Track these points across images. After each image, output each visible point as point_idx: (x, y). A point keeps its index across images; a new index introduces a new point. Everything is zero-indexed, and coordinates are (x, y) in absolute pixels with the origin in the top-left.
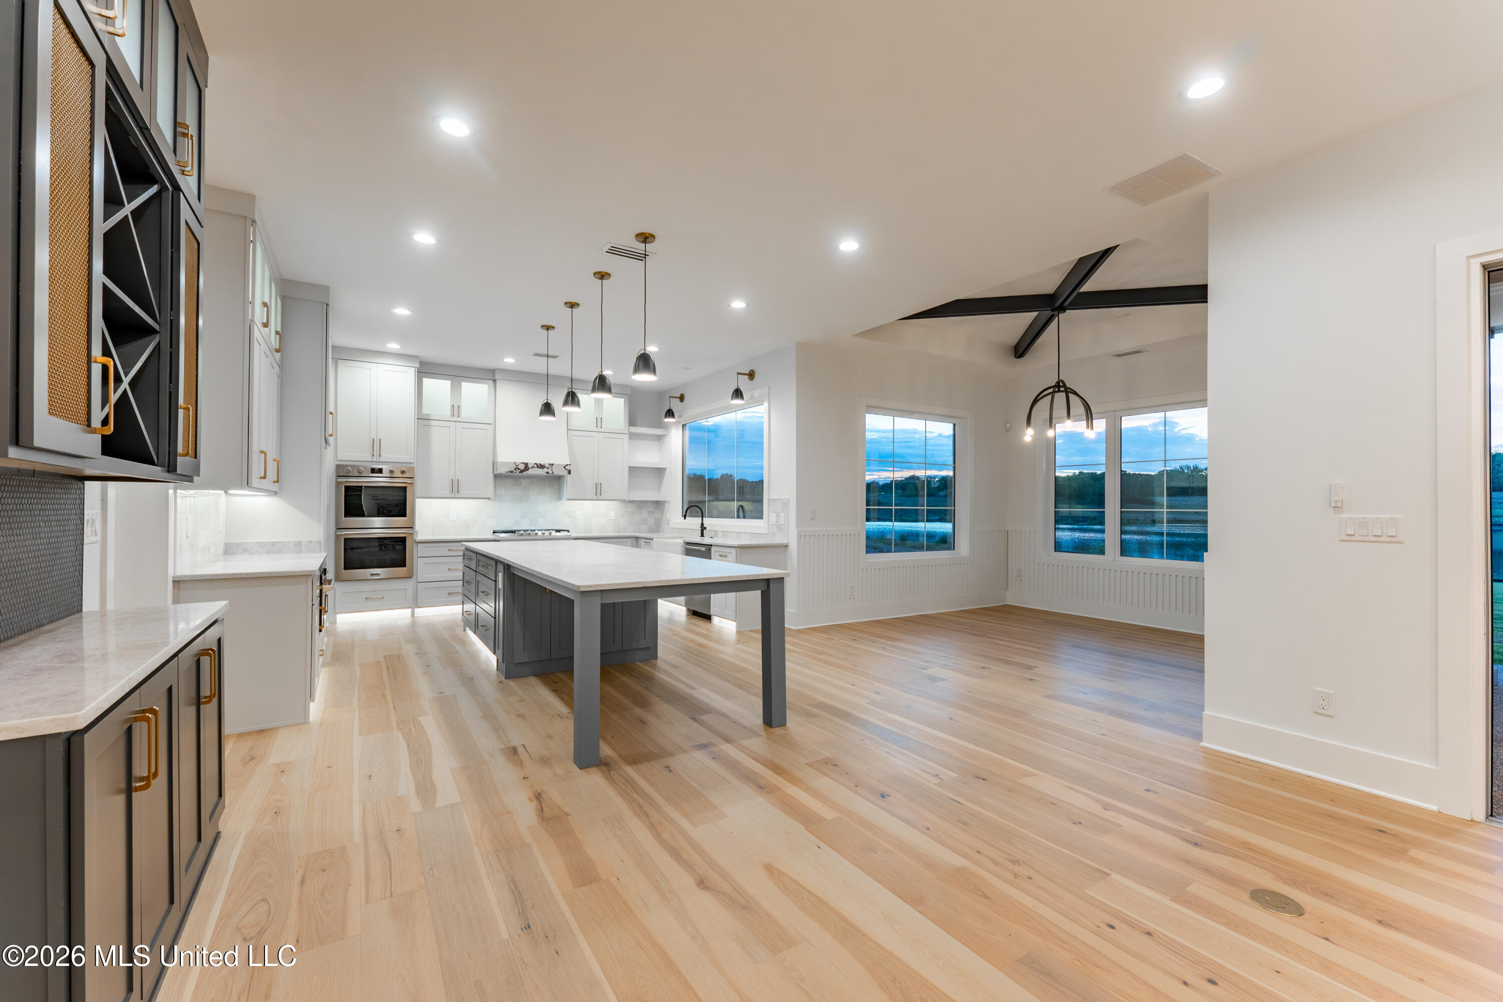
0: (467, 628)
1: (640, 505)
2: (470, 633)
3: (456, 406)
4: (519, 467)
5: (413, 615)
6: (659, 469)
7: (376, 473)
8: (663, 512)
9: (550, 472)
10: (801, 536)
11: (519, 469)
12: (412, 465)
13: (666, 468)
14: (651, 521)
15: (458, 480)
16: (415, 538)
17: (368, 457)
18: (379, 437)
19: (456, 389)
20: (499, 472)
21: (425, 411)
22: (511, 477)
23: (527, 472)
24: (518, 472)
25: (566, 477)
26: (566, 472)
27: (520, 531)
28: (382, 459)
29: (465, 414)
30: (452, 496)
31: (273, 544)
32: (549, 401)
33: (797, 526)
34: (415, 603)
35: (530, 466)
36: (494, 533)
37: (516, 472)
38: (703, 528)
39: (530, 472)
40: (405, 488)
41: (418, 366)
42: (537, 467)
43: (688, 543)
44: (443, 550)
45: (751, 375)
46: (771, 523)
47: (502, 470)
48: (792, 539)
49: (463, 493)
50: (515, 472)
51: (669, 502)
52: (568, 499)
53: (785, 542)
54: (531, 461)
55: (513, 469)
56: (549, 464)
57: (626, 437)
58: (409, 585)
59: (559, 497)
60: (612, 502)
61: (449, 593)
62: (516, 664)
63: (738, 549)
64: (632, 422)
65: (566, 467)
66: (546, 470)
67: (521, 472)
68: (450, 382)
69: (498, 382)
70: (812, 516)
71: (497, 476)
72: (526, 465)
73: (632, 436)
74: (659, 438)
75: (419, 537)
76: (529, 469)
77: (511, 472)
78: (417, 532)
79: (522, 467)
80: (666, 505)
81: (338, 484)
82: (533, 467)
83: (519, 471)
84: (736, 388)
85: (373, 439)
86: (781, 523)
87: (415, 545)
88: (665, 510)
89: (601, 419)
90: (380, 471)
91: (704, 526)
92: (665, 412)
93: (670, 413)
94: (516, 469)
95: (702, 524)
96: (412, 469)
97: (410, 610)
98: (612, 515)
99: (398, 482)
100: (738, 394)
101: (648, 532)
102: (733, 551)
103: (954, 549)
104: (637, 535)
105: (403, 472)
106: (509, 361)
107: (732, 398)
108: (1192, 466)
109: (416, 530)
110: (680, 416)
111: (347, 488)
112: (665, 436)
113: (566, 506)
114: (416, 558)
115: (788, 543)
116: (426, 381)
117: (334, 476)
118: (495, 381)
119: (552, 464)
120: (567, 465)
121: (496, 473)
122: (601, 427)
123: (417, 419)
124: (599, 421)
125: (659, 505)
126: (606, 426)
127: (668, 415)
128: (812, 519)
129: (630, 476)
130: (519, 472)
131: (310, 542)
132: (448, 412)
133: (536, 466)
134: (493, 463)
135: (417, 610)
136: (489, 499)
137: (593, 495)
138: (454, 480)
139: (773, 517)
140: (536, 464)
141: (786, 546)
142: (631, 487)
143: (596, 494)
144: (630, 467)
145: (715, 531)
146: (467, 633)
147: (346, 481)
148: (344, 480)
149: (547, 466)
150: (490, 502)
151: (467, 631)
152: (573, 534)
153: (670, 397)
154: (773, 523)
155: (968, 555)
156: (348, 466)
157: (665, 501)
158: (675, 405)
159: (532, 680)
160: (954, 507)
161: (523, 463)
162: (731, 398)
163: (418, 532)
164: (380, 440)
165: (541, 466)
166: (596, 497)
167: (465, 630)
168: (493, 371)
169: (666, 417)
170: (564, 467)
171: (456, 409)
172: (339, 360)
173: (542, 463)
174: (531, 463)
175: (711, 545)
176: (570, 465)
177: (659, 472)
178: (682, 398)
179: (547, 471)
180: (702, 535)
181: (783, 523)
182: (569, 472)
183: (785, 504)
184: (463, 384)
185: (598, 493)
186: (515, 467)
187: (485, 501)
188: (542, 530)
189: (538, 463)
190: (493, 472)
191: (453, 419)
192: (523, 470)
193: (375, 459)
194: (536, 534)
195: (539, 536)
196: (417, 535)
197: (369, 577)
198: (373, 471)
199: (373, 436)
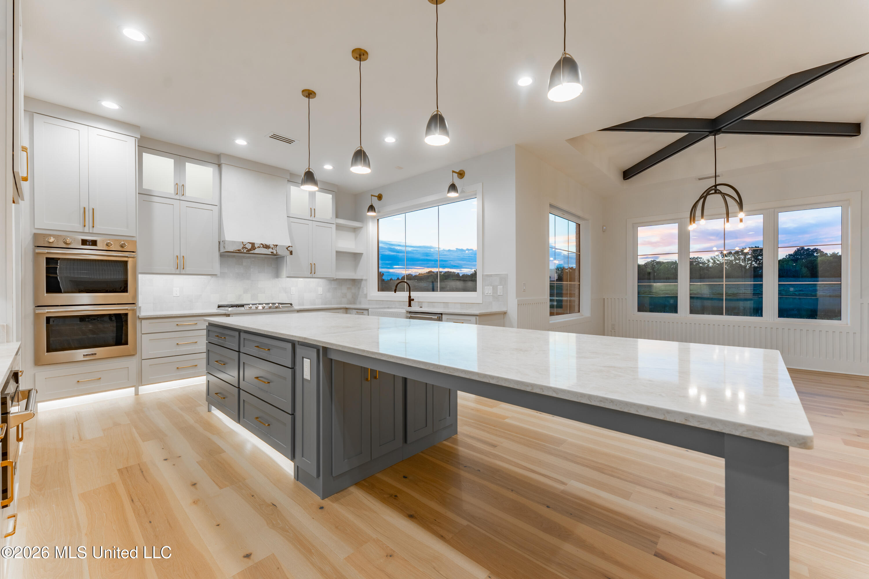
0: (213, 408)
1: (341, 282)
2: (217, 413)
3: (180, 185)
4: (246, 246)
5: (137, 393)
6: (356, 254)
7: (89, 245)
8: (359, 288)
9: (275, 252)
10: (519, 305)
11: (246, 248)
12: (134, 239)
13: (362, 254)
14: (349, 295)
15: (184, 257)
16: (138, 314)
17: (77, 226)
18: (91, 207)
19: (179, 168)
20: (225, 250)
21: (145, 186)
22: (234, 256)
23: (254, 251)
25: (285, 257)
26: (289, 253)
27: (249, 304)
28: (95, 231)
29: (190, 193)
30: (178, 272)
32: (311, 170)
33: (518, 295)
34: (140, 381)
35: (256, 246)
36: (219, 307)
37: (244, 251)
38: (410, 300)
39: (257, 251)
40: (125, 263)
41: (139, 137)
42: (263, 247)
43: (410, 312)
44: (170, 325)
45: (461, 174)
46: (486, 294)
47: (231, 248)
48: (511, 306)
49: (188, 270)
50: (242, 250)
51: (366, 280)
52: (288, 277)
53: (504, 309)
54: (258, 241)
55: (240, 248)
56: (274, 245)
57: (334, 226)
58: (131, 363)
59: (277, 274)
60: (320, 280)
61: (178, 368)
62: (335, 476)
63: (477, 317)
64: (337, 217)
65: (289, 249)
66: (271, 250)
68: (173, 160)
69: (223, 166)
70: (525, 288)
71: (222, 254)
72: (253, 244)
73: (339, 226)
74: (355, 230)
75: (143, 314)
76: (256, 248)
77: (238, 250)
78: (140, 308)
79: (249, 246)
80: (363, 283)
81: (36, 255)
82: (259, 247)
83: (246, 250)
84: (452, 183)
85: (85, 208)
86: (499, 294)
87: (138, 322)
88: (362, 286)
89: (314, 209)
90: (94, 243)
91: (412, 298)
92: (368, 207)
93: (371, 208)
94: (243, 248)
95: (410, 297)
96: (135, 242)
97: (133, 389)
98: (320, 290)
99: (117, 256)
100: (453, 187)
101: (347, 304)
102: (473, 318)
103: (579, 312)
104: (347, 306)
105: (122, 246)
106: (240, 143)
107: (449, 191)
109: (139, 306)
110: (379, 212)
111: (49, 261)
112: (361, 228)
113: (284, 282)
114: (140, 335)
115: (507, 310)
116: (145, 156)
117: (31, 247)
118: (219, 166)
119: (277, 245)
120: (289, 247)
121: (222, 250)
122: (314, 217)
123: (139, 193)
124: (313, 212)
125: (356, 283)
126: (319, 216)
127: (370, 209)
129: (337, 259)
130: (247, 251)
132: (170, 190)
133: (261, 246)
134: (219, 242)
135: (141, 388)
136: (214, 275)
137: (308, 274)
138: (179, 257)
139: (489, 290)
140: (262, 244)
141: (505, 313)
142: (337, 267)
143: (311, 273)
144: (337, 252)
145: (419, 302)
146: (212, 413)
147: (48, 253)
148: (46, 250)
149: (272, 246)
150: (213, 280)
151: (213, 411)
152: (296, 307)
153: (372, 195)
154: (489, 295)
155: (590, 316)
156: (50, 235)
157: (362, 280)
158: (376, 202)
160: (579, 282)
161: (250, 243)
162: (447, 192)
163: (142, 308)
164: (93, 209)
165: (267, 247)
166: (310, 275)
167: (209, 411)
168: (218, 156)
169: (368, 211)
170: (287, 248)
171: (180, 189)
172: (34, 113)
173: (268, 243)
174: (257, 244)
175: (442, 314)
176: (292, 247)
177: (356, 257)
178: (380, 197)
179: (272, 251)
180: (410, 305)
181: (502, 294)
182: (291, 253)
183: (503, 279)
184: (187, 164)
186: (243, 246)
187: (209, 277)
188: (262, 304)
189: (263, 243)
190: (219, 250)
191: (177, 197)
192: (250, 250)
193: (86, 230)
194: (257, 308)
195: (260, 309)
196: (140, 312)
197: (82, 359)
198: (84, 242)
199: (85, 204)
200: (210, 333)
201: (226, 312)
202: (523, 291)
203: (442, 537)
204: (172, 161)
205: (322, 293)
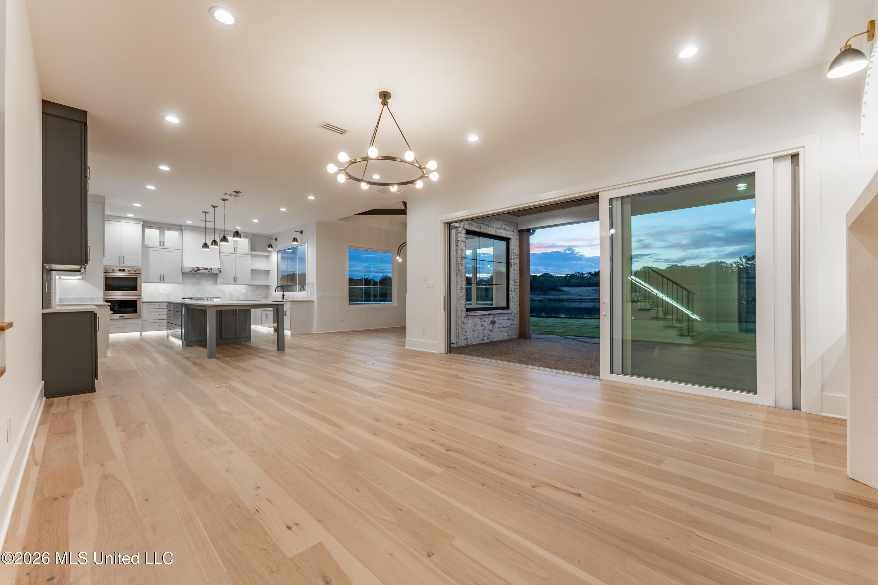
1: (258, 287)
3: (162, 241)
4: (195, 269)
5: (141, 335)
6: (267, 270)
7: (122, 271)
8: (269, 290)
9: (211, 271)
10: (318, 297)
11: (194, 270)
12: (140, 268)
13: (270, 270)
14: (263, 294)
15: (163, 275)
16: (142, 300)
17: (117, 264)
18: (123, 255)
19: (162, 234)
20: (184, 271)
21: (146, 243)
22: (191, 274)
24: (194, 271)
25: (219, 274)
27: (195, 298)
28: (124, 265)
29: (167, 245)
30: (161, 282)
31: (81, 298)
32: (206, 242)
33: (317, 293)
34: (142, 330)
35: (200, 269)
36: (182, 299)
38: (283, 296)
39: (200, 271)
40: (136, 278)
41: (143, 223)
42: (204, 269)
44: (156, 306)
45: (301, 232)
47: (186, 271)
48: (315, 298)
49: (166, 281)
52: (220, 284)
53: (313, 299)
54: (201, 266)
55: (192, 270)
57: (250, 256)
58: (139, 321)
59: (216, 283)
60: (243, 285)
61: (159, 325)
62: (190, 341)
63: (292, 302)
64: (252, 249)
67: (196, 271)
69: (183, 231)
70: (324, 289)
71: (183, 273)
72: (198, 268)
73: (253, 256)
74: (266, 257)
77: (190, 271)
78: (143, 298)
79: (196, 269)
80: (271, 287)
81: (104, 276)
82: (202, 269)
84: (294, 237)
85: (120, 256)
87: (142, 304)
90: (124, 270)
92: (268, 245)
93: (270, 246)
94: (193, 270)
95: (283, 294)
96: (140, 270)
97: (139, 333)
98: (243, 291)
99: (133, 275)
100: (295, 240)
102: (289, 303)
104: (255, 300)
105: (135, 271)
106: (189, 222)
107: (293, 242)
108: (580, 272)
109: (143, 297)
110: (276, 247)
111: (107, 278)
112: (270, 256)
113: (220, 287)
114: (142, 309)
116: (146, 230)
117: (103, 273)
118: (182, 230)
119: (212, 268)
121: (183, 271)
122: (237, 252)
123: (143, 247)
124: (236, 249)
125: (267, 287)
126: (241, 251)
129: (252, 274)
130: (195, 271)
132: (158, 244)
133: (203, 269)
134: (181, 267)
135: (143, 333)
136: (179, 283)
137: (233, 282)
138: (161, 275)
139: (309, 290)
140: (203, 268)
141: (313, 301)
142: (252, 279)
144: (252, 270)
146: (168, 337)
148: (107, 274)
149: (209, 269)
150: (180, 285)
152: (223, 299)
153: (270, 239)
154: (309, 292)
155: (397, 306)
156: (107, 268)
157: (270, 285)
158: (273, 242)
159: (197, 347)
160: (392, 286)
161: (197, 267)
163: (144, 298)
164: (123, 256)
165: (206, 269)
168: (181, 226)
169: (268, 247)
170: (218, 269)
171: (162, 243)
173: (206, 267)
176: (221, 268)
177: (267, 272)
178: (276, 240)
179: (209, 271)
180: (283, 299)
181: (312, 292)
182: (220, 272)
183: (313, 285)
184: (166, 232)
185: (235, 281)
187: (178, 284)
189: (204, 267)
190: (182, 271)
191: (161, 247)
192: (197, 271)
193: (121, 265)
196: (143, 299)
197: (118, 318)
198: (120, 270)
199: (120, 255)
200: (167, 307)
202: (323, 291)
204: (159, 230)
205: (244, 293)
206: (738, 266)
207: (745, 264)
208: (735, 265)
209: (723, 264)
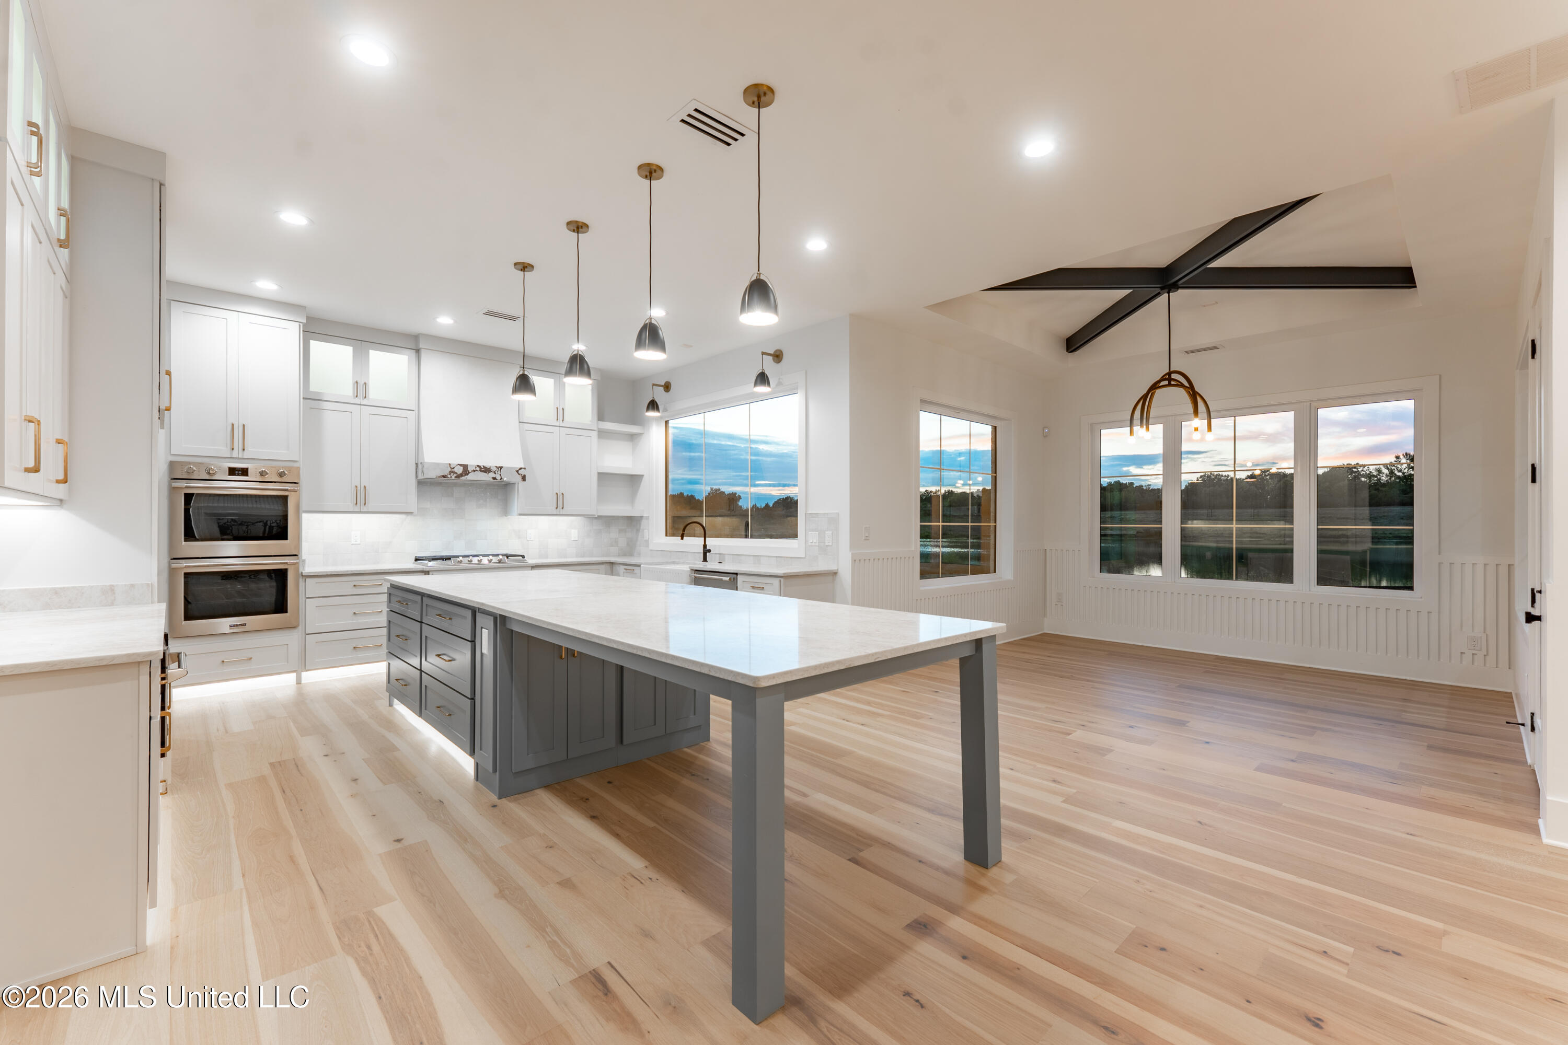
0: (396, 701)
1: (608, 521)
2: (401, 709)
3: (361, 383)
4: (455, 470)
5: (299, 681)
6: (632, 476)
7: (238, 475)
8: (638, 530)
9: (498, 477)
10: (855, 560)
11: (455, 472)
12: (296, 465)
13: (642, 476)
14: (622, 542)
15: (365, 487)
16: (301, 570)
17: (224, 450)
18: (242, 422)
19: (360, 359)
20: (426, 476)
21: (313, 388)
22: (440, 484)
23: (466, 476)
24: (453, 477)
25: (516, 485)
26: (520, 478)
27: (458, 557)
28: (246, 455)
29: (375, 394)
30: (357, 509)
33: (853, 546)
34: (303, 664)
35: (470, 469)
36: (416, 560)
37: (451, 477)
38: (706, 551)
39: (471, 477)
40: (285, 499)
41: (305, 321)
42: (481, 471)
43: (696, 570)
44: (345, 586)
45: (778, 356)
46: (810, 544)
47: (432, 474)
48: (843, 563)
49: (371, 506)
50: (449, 476)
51: (647, 518)
52: (520, 515)
53: (833, 568)
54: (472, 463)
55: (445, 473)
56: (496, 467)
57: (595, 434)
58: (292, 639)
59: (505, 510)
60: (575, 518)
61: (354, 648)
62: (516, 773)
63: (782, 579)
64: (601, 417)
65: (520, 472)
66: (492, 475)
67: (459, 476)
68: (352, 348)
69: (423, 353)
70: (867, 535)
71: (421, 483)
72: (465, 467)
73: (602, 434)
74: (632, 437)
75: (308, 569)
76: (469, 473)
77: (444, 476)
78: (304, 561)
79: (459, 470)
80: (644, 522)
81: (173, 490)
82: (474, 471)
83: (455, 475)
84: (761, 371)
85: (233, 425)
86: (827, 544)
87: (301, 580)
88: (641, 527)
89: (563, 409)
90: (244, 472)
91: (708, 548)
92: (647, 404)
93: (653, 405)
94: (450, 472)
95: (705, 546)
96: (297, 470)
97: (294, 674)
98: (574, 534)
99: (272, 490)
100: (762, 378)
101: (619, 555)
102: (776, 582)
103: (995, 572)
104: (612, 559)
105: (281, 475)
106: (445, 321)
107: (756, 384)
109: (303, 558)
110: (665, 410)
111: (188, 497)
112: (640, 434)
113: (516, 522)
114: (304, 599)
115: (838, 569)
116: (313, 343)
117: (166, 479)
118: (418, 351)
119: (502, 467)
120: (521, 469)
121: (421, 477)
122: (563, 420)
123: (303, 398)
124: (560, 413)
125: (633, 522)
126: (570, 419)
127: (650, 407)
128: (867, 538)
129: (599, 485)
130: (456, 477)
131: (132, 586)
132: (347, 391)
133: (478, 469)
134: (417, 464)
135: (305, 675)
136: (410, 513)
137: (552, 509)
138: (359, 488)
139: (813, 538)
140: (478, 466)
141: (835, 574)
142: (601, 498)
143: (557, 508)
144: (599, 474)
145: (720, 554)
146: (394, 709)
147: (187, 487)
148: (184, 484)
149: (494, 469)
150: (409, 518)
151: (395, 706)
152: (530, 561)
153: (654, 385)
154: (813, 544)
155: (1012, 579)
156: (190, 463)
157: (641, 517)
158: (660, 395)
159: (544, 797)
160: (995, 522)
161: (461, 465)
162: (753, 385)
163: (307, 562)
164: (244, 426)
165: (486, 470)
166: (555, 512)
167: (391, 705)
168: (416, 338)
169: (648, 409)
170: (517, 471)
171: (361, 388)
173: (487, 465)
174: (471, 465)
175: (737, 574)
176: (525, 468)
177: (633, 480)
178: (667, 387)
179: (494, 476)
180: (705, 560)
181: (830, 544)
182: (524, 478)
183: (833, 520)
184: (372, 353)
185: (559, 506)
186: (450, 469)
187: (403, 516)
188: (488, 555)
189: (481, 464)
190: (417, 476)
191: (357, 401)
192: (461, 475)
193: (235, 454)
194: (480, 561)
195: (484, 564)
196: (304, 567)
197: (228, 630)
198: (232, 471)
199: (232, 419)
200: (392, 598)
201: (423, 568)
202: (865, 540)
203: (617, 836)
204: (350, 349)
205: (577, 539)
206: (1392, 472)
207: (1406, 470)
208: (1386, 471)
209: (1360, 470)
